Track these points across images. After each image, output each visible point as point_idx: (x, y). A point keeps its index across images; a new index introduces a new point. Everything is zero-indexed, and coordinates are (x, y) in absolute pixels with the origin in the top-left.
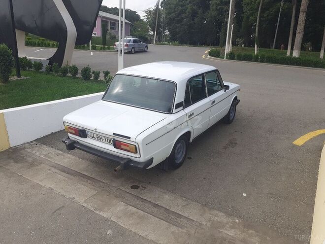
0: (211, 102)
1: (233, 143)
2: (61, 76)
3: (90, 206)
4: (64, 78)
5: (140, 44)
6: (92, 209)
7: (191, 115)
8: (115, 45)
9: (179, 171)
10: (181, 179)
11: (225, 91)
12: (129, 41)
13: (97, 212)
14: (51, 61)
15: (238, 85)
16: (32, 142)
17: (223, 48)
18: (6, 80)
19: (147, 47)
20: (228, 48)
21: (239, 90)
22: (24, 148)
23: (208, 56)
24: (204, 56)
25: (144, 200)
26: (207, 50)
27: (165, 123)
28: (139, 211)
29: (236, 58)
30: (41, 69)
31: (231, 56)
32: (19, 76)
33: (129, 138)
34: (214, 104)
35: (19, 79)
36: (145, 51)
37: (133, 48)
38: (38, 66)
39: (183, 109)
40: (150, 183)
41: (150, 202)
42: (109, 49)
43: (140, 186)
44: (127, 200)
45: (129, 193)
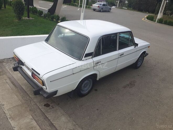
0: (120, 54)
1: (132, 84)
2: (50, 20)
3: (9, 114)
4: (51, 22)
5: (106, 7)
6: (8, 117)
7: (98, 63)
8: (92, 6)
9: (84, 99)
10: (82, 106)
11: (135, 47)
12: (101, 4)
13: (10, 120)
14: (49, 10)
15: (149, 44)
16: (10, 58)
17: (156, 15)
18: (20, 18)
19: (110, 9)
20: (160, 16)
21: (149, 47)
22: (3, 62)
23: (146, 19)
24: (144, 18)
25: (46, 118)
26: (146, 15)
27: (72, 67)
28: (38, 126)
29: (163, 22)
30: (42, 15)
31: (160, 21)
32: (29, 17)
33: (39, 74)
34: (122, 56)
35: (28, 19)
36: (109, 11)
37: (102, 9)
38: (41, 13)
39: (92, 58)
40: (59, 104)
41: (49, 120)
42: (89, 8)
43: (51, 105)
44: (35, 115)
45: (40, 109)
